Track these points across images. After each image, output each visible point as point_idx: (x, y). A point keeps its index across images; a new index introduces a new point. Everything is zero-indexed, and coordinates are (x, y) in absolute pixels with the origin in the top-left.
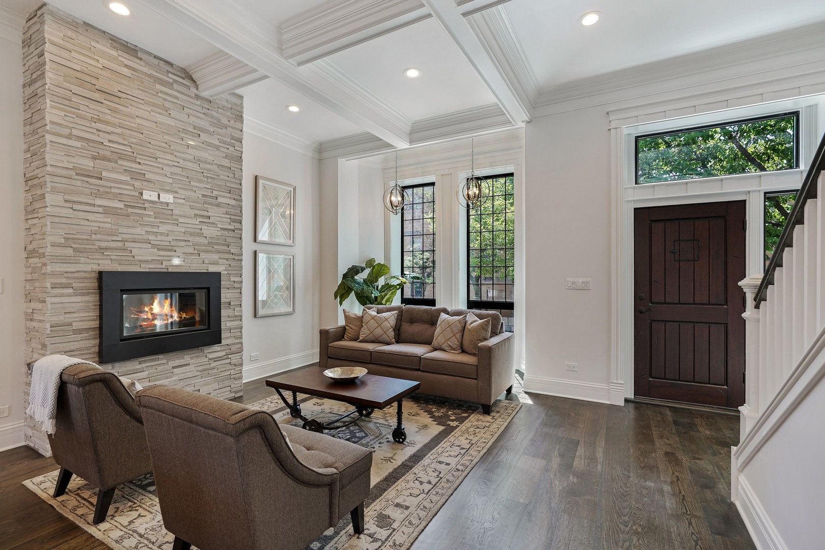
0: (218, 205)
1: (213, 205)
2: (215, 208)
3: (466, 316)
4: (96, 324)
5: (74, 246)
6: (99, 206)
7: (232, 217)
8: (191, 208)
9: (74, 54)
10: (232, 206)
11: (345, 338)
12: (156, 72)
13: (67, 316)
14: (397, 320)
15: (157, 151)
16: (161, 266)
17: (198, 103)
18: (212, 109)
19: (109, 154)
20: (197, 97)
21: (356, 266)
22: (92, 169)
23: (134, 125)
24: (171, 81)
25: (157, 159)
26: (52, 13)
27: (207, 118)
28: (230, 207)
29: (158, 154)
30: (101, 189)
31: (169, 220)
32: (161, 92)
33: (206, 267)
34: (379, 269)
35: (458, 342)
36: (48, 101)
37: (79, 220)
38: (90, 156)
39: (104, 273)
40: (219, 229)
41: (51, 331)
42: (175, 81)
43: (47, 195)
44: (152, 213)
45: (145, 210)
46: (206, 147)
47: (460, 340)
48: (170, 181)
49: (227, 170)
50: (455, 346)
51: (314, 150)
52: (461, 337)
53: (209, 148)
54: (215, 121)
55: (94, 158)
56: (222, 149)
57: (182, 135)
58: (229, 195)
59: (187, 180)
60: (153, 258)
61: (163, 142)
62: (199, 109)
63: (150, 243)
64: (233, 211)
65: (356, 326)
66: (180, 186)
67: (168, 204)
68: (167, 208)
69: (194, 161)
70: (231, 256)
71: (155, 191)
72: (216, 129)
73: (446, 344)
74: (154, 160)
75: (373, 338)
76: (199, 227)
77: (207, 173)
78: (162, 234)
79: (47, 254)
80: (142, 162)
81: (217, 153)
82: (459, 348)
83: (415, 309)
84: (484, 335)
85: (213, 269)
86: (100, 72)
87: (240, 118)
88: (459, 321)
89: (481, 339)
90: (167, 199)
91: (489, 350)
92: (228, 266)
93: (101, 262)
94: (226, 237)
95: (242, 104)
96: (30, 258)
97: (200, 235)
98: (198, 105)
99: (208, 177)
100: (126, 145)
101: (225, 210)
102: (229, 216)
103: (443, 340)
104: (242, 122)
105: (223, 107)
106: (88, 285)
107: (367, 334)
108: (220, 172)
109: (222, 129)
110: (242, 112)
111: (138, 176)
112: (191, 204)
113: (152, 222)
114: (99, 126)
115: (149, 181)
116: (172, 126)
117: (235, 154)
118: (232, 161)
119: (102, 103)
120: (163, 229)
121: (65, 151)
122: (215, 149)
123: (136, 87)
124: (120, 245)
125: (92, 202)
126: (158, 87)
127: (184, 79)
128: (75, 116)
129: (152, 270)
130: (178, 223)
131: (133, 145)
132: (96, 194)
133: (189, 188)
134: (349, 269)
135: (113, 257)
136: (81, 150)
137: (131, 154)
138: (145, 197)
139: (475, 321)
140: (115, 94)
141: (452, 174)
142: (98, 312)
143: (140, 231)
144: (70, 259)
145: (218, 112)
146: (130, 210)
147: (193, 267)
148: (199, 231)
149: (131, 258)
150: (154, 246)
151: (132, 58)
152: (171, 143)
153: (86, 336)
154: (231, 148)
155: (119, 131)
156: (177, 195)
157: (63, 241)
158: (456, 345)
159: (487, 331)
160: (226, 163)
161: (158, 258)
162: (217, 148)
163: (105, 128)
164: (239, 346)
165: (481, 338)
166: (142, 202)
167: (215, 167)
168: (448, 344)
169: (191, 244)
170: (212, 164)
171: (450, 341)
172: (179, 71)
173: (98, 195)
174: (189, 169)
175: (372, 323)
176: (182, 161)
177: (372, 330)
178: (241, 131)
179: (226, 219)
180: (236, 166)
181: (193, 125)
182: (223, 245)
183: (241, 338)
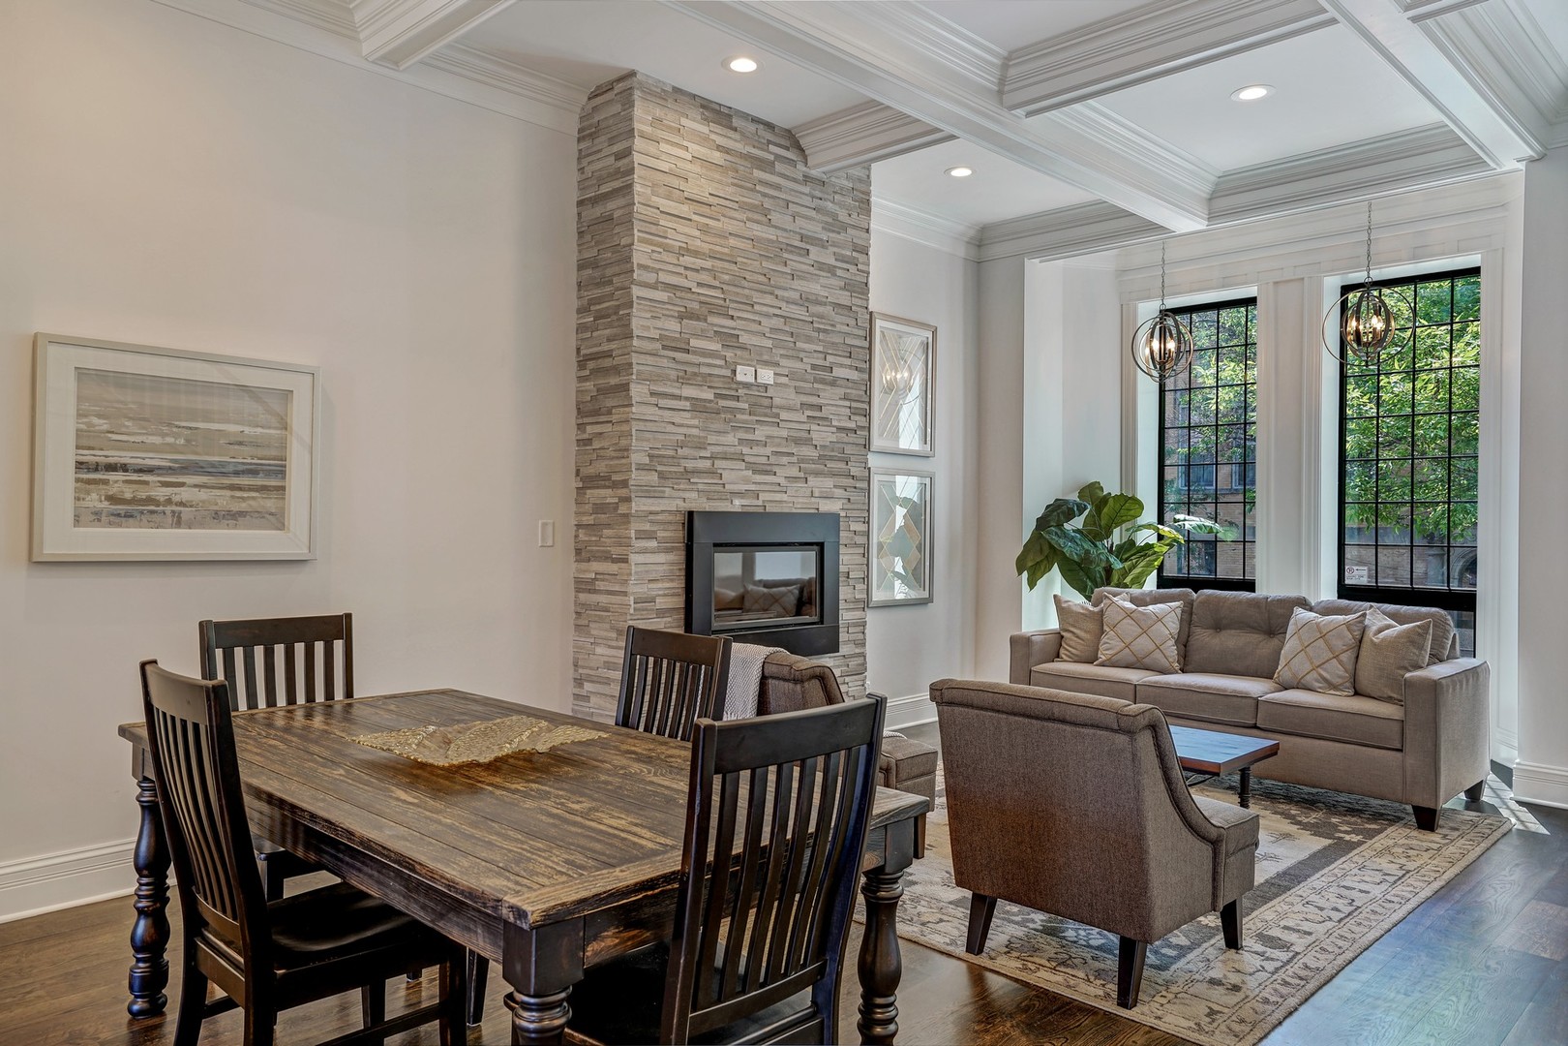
0: (833, 383)
1: (826, 383)
2: (829, 388)
3: (1364, 615)
4: (679, 602)
5: (659, 468)
6: (687, 399)
7: (854, 405)
8: (798, 391)
9: (664, 147)
10: (854, 382)
11: (1064, 656)
12: (754, 147)
13: (651, 586)
14: (1181, 621)
15: (753, 292)
16: (756, 502)
17: (806, 190)
18: (826, 196)
19: (696, 306)
20: (807, 179)
21: (1066, 502)
22: (678, 336)
23: (726, 250)
24: (772, 158)
25: (753, 306)
26: (643, 87)
27: (819, 217)
28: (850, 385)
29: (756, 297)
30: (690, 369)
31: (767, 416)
32: (761, 182)
33: (815, 503)
34: (1118, 506)
35: (1346, 671)
36: (636, 231)
37: (663, 424)
38: (677, 315)
39: (695, 515)
40: (834, 430)
41: (635, 609)
42: (777, 156)
43: (632, 386)
44: (746, 406)
45: (738, 401)
46: (817, 272)
47: (1350, 667)
48: (769, 343)
49: (846, 312)
50: (1337, 681)
51: (968, 243)
52: (1353, 660)
53: (822, 273)
54: (830, 220)
55: (681, 317)
56: (839, 272)
57: (785, 255)
58: (848, 362)
59: (792, 340)
60: (747, 487)
61: (761, 274)
62: (807, 201)
63: (744, 461)
64: (854, 391)
65: (1085, 632)
66: (782, 352)
67: (766, 387)
68: (765, 395)
69: (801, 302)
70: (849, 482)
71: (749, 365)
72: (831, 235)
73: (1314, 675)
74: (749, 308)
75: (1132, 659)
76: (806, 427)
77: (819, 323)
78: (757, 443)
79: (631, 482)
80: (736, 314)
81: (834, 282)
82: (1348, 684)
83: (1226, 599)
84: (1415, 658)
85: (826, 507)
86: (689, 166)
87: (865, 206)
88: (1348, 625)
89: (1407, 665)
90: (766, 378)
91: (1435, 687)
92: (846, 501)
93: (687, 495)
94: (843, 446)
95: (869, 176)
96: (589, 488)
97: (807, 441)
98: (806, 195)
99: (819, 330)
100: (715, 287)
101: (842, 391)
102: (847, 403)
103: (1308, 667)
104: (868, 212)
105: (842, 189)
106: (672, 535)
107: (1118, 649)
108: (838, 319)
109: (839, 233)
110: (868, 194)
111: (730, 340)
112: (798, 384)
113: (747, 420)
114: (687, 260)
115: (743, 348)
116: (772, 241)
117: (858, 278)
118: (853, 294)
119: (690, 220)
120: (761, 433)
121: (651, 311)
122: (829, 275)
123: (730, 180)
124: (708, 464)
125: (677, 392)
126: (757, 173)
127: (787, 149)
128: (661, 250)
129: (746, 509)
130: (778, 421)
131: (725, 287)
132: (683, 379)
133: (794, 353)
134: (1048, 507)
135: (701, 487)
136: (667, 306)
137: (722, 302)
138: (740, 377)
139: (1388, 627)
140: (705, 200)
141: (1303, 279)
142: (684, 581)
143: (731, 439)
144: (655, 491)
145: (833, 202)
146: (723, 403)
147: (798, 503)
148: (806, 435)
149: (720, 488)
150: (750, 466)
151: (725, 131)
152: (772, 273)
153: (669, 622)
154: (853, 269)
155: (708, 264)
156: (779, 370)
157: (647, 460)
158: (1340, 677)
159: (1421, 648)
160: (844, 298)
161: (753, 487)
162: (831, 270)
163: (694, 263)
164: (860, 660)
165: (1406, 663)
166: (735, 386)
167: (827, 310)
168: (1320, 675)
169: (794, 459)
170: (825, 304)
171: (1325, 670)
172: (782, 136)
173: (685, 379)
174: (793, 319)
175: (1128, 627)
176: (785, 304)
177: (1127, 641)
178: (868, 231)
179: (843, 409)
180: (859, 302)
181: (800, 234)
182: (840, 460)
183: (864, 645)
